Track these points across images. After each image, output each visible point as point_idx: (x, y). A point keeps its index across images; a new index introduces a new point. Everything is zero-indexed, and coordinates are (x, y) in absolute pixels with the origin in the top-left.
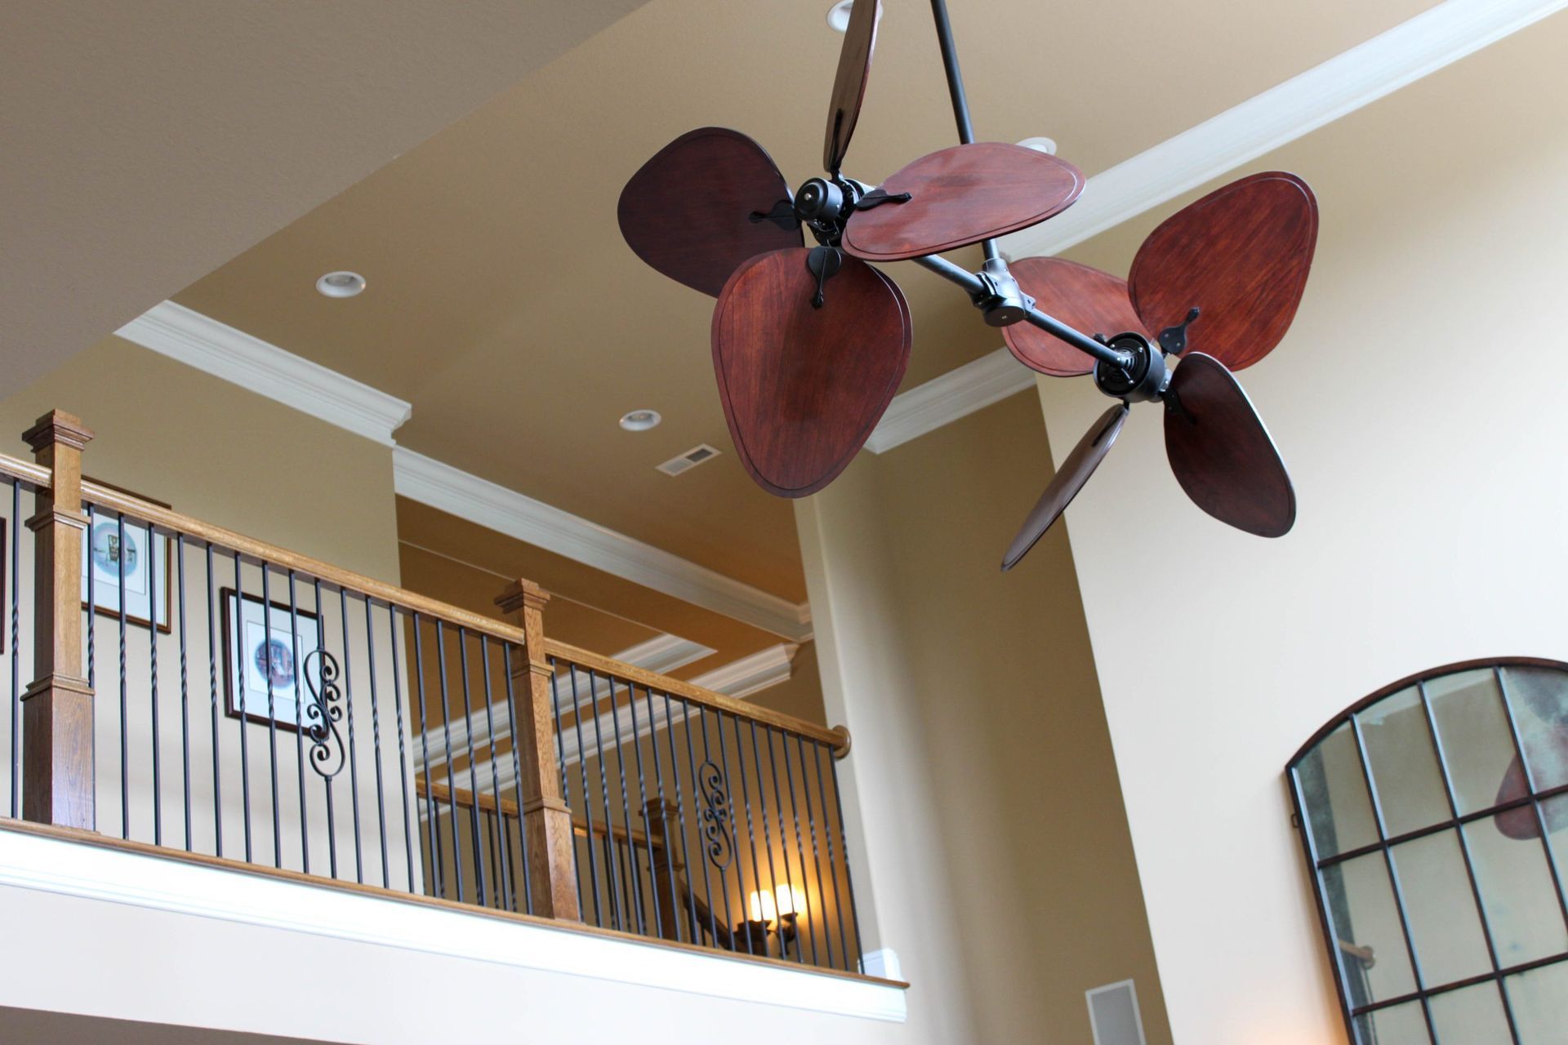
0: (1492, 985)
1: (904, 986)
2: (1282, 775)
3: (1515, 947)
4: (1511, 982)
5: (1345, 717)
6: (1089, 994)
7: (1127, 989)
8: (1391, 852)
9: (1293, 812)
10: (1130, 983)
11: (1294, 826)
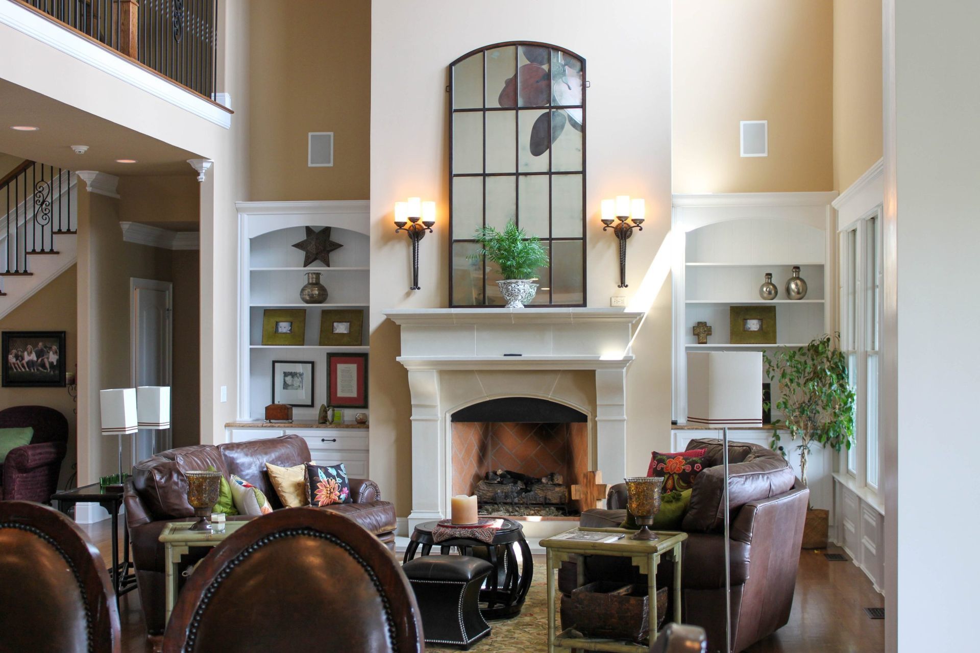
0: (514, 177)
1: (231, 112)
2: (447, 67)
3: (526, 165)
4: (521, 178)
5: (482, 50)
6: (310, 134)
7: (329, 136)
8: (487, 113)
9: (448, 85)
10: (331, 134)
11: (446, 91)
